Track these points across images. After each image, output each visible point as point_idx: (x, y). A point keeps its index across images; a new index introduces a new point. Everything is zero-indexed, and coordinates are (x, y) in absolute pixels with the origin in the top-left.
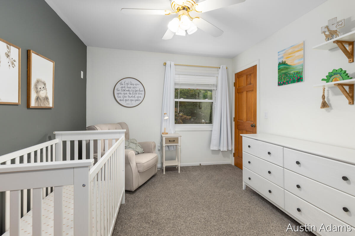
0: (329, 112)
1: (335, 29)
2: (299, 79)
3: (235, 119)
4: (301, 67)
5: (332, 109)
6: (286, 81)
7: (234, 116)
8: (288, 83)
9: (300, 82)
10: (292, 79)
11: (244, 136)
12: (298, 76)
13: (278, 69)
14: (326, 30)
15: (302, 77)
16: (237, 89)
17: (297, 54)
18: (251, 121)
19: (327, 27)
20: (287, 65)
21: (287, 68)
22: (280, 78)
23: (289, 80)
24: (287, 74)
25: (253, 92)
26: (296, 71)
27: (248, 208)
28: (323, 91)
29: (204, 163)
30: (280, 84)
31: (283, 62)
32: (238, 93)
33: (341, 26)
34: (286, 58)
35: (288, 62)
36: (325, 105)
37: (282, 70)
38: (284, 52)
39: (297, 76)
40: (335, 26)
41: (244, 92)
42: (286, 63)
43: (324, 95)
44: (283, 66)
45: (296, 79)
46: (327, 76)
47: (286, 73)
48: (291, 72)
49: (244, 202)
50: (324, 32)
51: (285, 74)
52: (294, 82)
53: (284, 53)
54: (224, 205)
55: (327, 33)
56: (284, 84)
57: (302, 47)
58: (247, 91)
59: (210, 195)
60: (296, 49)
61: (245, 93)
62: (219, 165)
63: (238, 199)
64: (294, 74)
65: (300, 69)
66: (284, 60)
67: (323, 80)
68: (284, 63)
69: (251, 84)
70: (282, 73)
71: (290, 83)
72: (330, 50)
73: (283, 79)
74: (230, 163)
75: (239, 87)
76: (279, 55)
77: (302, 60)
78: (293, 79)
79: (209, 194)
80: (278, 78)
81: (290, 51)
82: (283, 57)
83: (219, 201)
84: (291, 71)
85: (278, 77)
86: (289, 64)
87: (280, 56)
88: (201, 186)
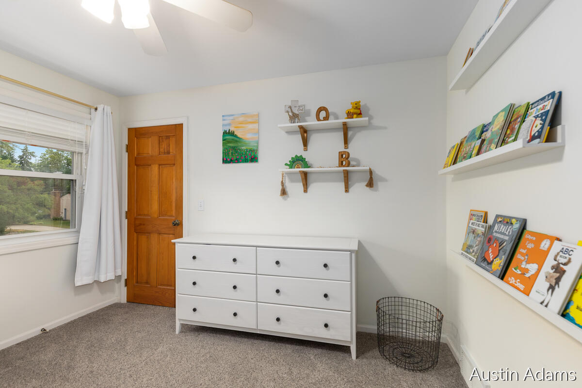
0: (286, 200)
1: (297, 113)
2: (254, 159)
3: (128, 215)
4: (256, 145)
5: (288, 197)
6: (235, 159)
7: (125, 208)
8: (237, 161)
9: (255, 162)
10: (244, 157)
11: (179, 243)
12: (252, 155)
13: (223, 140)
14: (289, 110)
15: (256, 156)
16: (135, 157)
17: (250, 126)
18: (172, 216)
19: (290, 107)
20: (236, 136)
21: (236, 141)
22: (225, 153)
23: (239, 157)
24: (236, 150)
25: (174, 167)
26: (249, 148)
27: (208, 356)
28: (281, 177)
29: (51, 324)
30: (225, 161)
31: (231, 131)
32: (137, 166)
33: (302, 112)
34: (235, 127)
35: (238, 133)
36: (284, 192)
37: (229, 142)
38: (231, 118)
39: (250, 154)
40: (297, 108)
41: (153, 166)
42: (235, 133)
43: (282, 181)
44: (230, 138)
45: (249, 158)
46: (290, 161)
47: (235, 147)
48: (243, 148)
49: (196, 352)
50: (288, 112)
51: (233, 148)
52: (246, 161)
53: (232, 120)
54: (171, 375)
55: (291, 114)
56: (231, 161)
57: (256, 119)
58: (159, 165)
59: (131, 376)
60: (250, 120)
61: (155, 168)
62: (93, 313)
63: (183, 352)
64: (247, 151)
65: (254, 146)
66: (232, 129)
67: (286, 164)
68: (232, 134)
69: (168, 153)
70: (228, 146)
71: (240, 162)
72: (286, 132)
73: (230, 154)
74: (116, 301)
75: (138, 154)
76: (224, 120)
77: (257, 136)
78: (246, 157)
79: (126, 376)
80: (223, 153)
81: (241, 119)
82: (229, 124)
83: (156, 375)
84: (243, 146)
85: (223, 151)
86: (239, 135)
87: (226, 122)
88: (92, 372)
